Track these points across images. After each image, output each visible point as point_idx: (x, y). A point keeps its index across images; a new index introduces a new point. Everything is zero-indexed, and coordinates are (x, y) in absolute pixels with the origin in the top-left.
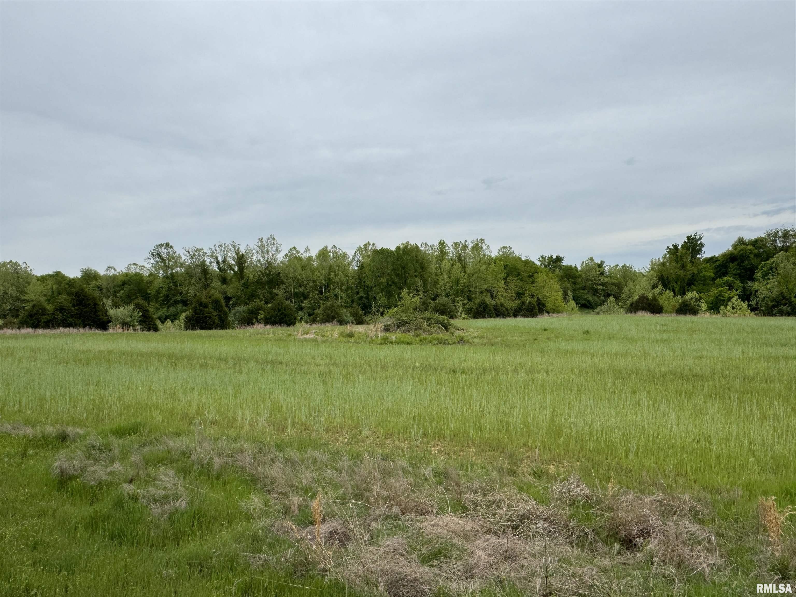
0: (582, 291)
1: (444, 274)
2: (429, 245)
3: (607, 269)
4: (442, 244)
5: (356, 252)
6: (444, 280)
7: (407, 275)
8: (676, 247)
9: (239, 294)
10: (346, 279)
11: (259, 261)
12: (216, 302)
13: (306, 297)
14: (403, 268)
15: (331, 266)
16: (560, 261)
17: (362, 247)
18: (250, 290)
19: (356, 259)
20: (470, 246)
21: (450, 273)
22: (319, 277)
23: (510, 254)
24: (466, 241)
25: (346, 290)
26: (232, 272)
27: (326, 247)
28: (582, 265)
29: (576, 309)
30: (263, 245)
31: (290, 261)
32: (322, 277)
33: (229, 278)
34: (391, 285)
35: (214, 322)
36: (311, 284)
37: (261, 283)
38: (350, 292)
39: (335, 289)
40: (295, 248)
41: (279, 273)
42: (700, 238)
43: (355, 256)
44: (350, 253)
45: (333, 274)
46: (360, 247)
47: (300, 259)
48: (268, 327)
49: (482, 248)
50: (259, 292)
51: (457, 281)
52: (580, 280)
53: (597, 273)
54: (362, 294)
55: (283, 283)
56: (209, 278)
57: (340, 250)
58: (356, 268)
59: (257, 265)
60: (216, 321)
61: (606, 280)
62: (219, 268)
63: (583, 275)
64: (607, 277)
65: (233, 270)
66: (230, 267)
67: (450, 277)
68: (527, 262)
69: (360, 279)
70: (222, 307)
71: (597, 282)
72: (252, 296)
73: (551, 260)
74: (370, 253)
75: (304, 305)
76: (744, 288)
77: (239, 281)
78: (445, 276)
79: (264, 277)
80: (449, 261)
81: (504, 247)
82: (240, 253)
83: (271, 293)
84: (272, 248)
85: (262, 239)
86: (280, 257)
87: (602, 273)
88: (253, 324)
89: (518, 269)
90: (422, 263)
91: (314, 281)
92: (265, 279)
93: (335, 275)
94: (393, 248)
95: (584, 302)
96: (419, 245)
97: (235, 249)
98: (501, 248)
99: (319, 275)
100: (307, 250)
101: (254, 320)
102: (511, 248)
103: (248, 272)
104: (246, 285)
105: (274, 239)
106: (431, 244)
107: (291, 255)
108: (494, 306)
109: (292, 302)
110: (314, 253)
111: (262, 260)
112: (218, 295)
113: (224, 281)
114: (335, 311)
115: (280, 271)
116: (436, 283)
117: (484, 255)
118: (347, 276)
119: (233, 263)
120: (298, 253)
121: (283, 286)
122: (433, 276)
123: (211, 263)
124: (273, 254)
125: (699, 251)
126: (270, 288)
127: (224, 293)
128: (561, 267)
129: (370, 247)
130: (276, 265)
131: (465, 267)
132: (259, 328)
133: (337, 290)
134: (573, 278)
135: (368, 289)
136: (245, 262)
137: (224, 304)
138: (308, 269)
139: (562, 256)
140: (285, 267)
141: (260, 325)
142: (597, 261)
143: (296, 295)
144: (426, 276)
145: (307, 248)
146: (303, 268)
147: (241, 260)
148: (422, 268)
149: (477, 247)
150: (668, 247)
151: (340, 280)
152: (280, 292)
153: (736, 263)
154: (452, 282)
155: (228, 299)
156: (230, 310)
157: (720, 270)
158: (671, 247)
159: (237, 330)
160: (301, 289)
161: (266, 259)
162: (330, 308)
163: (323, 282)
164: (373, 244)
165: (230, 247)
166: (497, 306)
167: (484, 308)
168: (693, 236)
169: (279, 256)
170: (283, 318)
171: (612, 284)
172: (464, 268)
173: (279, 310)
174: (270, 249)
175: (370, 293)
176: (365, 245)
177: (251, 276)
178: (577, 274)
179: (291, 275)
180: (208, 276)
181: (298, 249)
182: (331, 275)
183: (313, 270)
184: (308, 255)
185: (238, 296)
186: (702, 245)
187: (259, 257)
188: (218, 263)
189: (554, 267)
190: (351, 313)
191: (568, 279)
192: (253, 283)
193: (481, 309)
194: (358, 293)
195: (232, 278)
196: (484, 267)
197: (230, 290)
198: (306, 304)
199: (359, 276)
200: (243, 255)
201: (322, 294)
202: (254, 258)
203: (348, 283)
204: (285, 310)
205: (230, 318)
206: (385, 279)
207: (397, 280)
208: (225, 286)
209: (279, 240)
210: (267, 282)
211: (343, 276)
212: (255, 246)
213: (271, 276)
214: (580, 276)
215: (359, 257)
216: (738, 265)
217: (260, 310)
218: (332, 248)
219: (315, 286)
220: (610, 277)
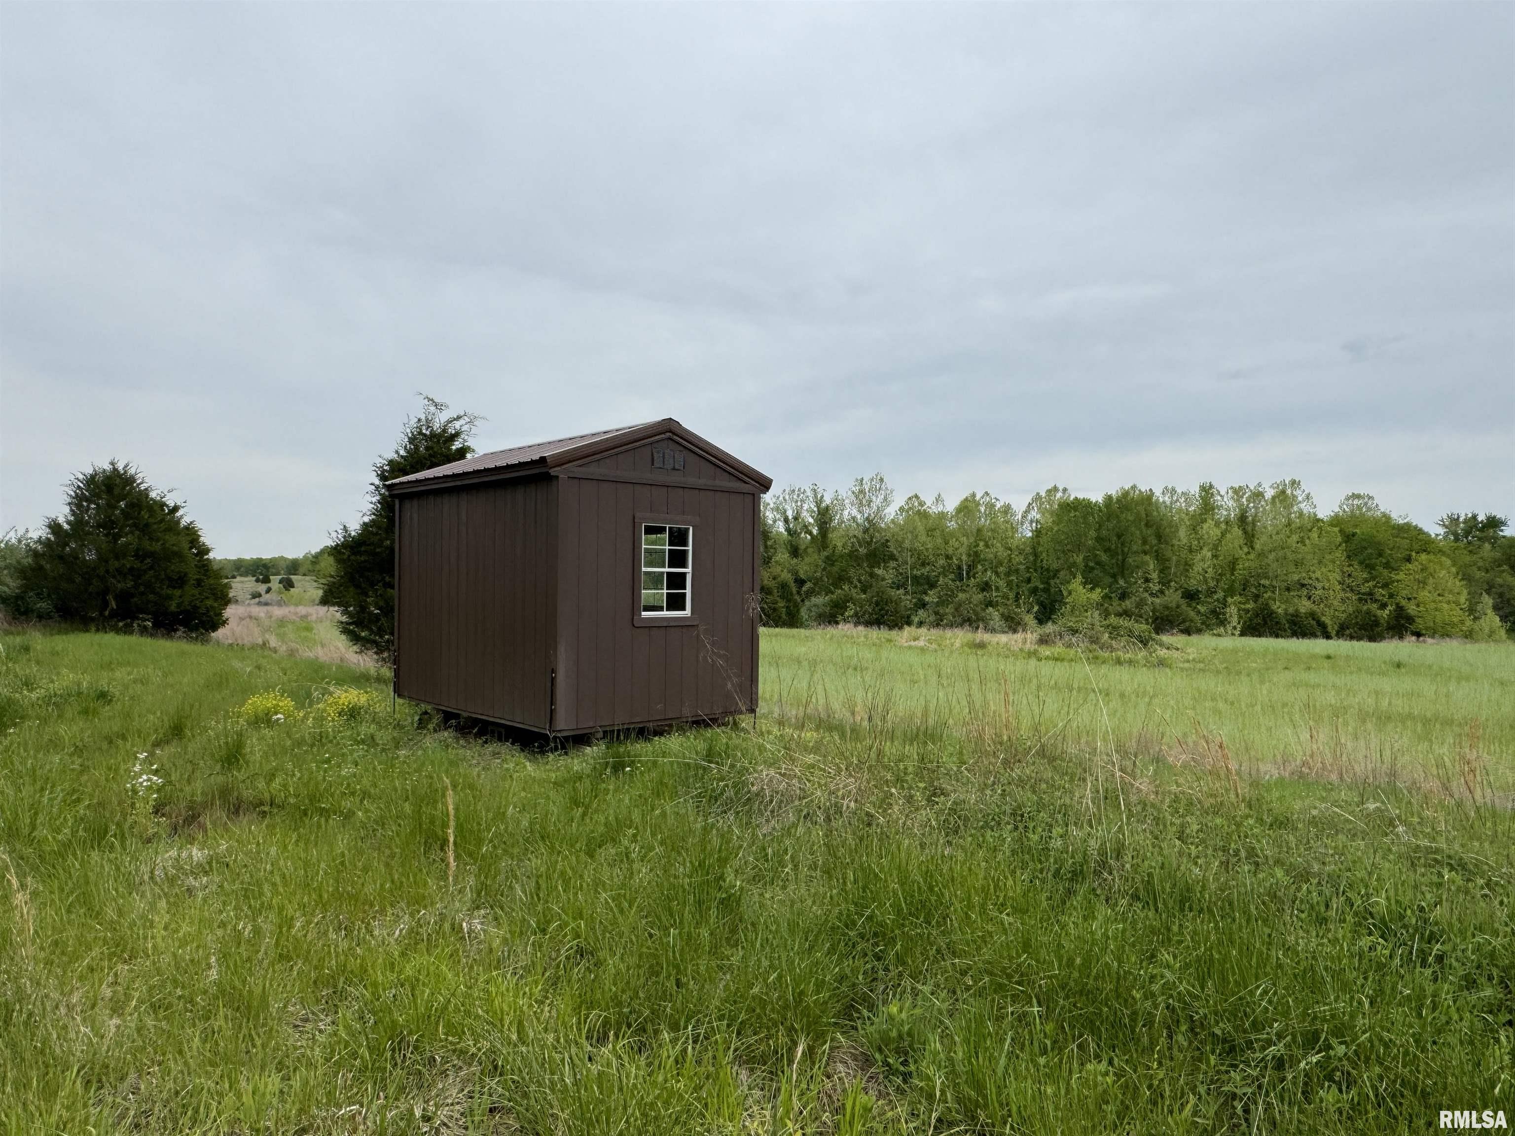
1: (1205, 549)
2: (1179, 491)
4: (1207, 490)
5: (1030, 504)
6: (1203, 562)
7: (1126, 549)
9: (819, 574)
10: (1006, 554)
11: (854, 519)
12: (784, 586)
13: (932, 586)
14: (1119, 536)
15: (979, 530)
16: (1496, 526)
17: (1043, 494)
18: (835, 569)
19: (1029, 517)
20: (1269, 493)
21: (1215, 547)
22: (957, 549)
23: (1369, 509)
24: (1259, 485)
25: (1008, 574)
26: (809, 537)
27: (973, 495)
29: (1503, 633)
30: (862, 491)
31: (908, 520)
32: (963, 550)
33: (803, 547)
34: (1093, 568)
35: (780, 617)
36: (942, 562)
37: (857, 556)
38: (1013, 578)
39: (986, 571)
40: (916, 496)
41: (887, 541)
43: (1027, 512)
44: (1019, 505)
45: (982, 544)
46: (1038, 494)
47: (924, 515)
48: (861, 628)
49: (1295, 497)
50: (852, 572)
51: (1233, 565)
54: (1036, 583)
55: (892, 557)
56: (771, 547)
57: (998, 500)
58: (1030, 534)
59: (850, 526)
60: (784, 616)
62: (788, 530)
65: (811, 533)
66: (806, 528)
67: (1215, 556)
68: (1406, 530)
69: (1036, 555)
70: (792, 594)
72: (840, 579)
73: (1471, 524)
74: (1056, 506)
75: (927, 599)
77: (819, 551)
78: (1207, 553)
79: (861, 546)
80: (1217, 524)
81: (1358, 497)
82: (823, 505)
83: (872, 575)
84: (877, 497)
85: (861, 480)
86: (891, 512)
88: (837, 623)
89: (1379, 543)
90: (1159, 527)
91: (948, 557)
92: (863, 551)
93: (987, 546)
94: (1097, 497)
96: (1158, 492)
97: (816, 496)
98: (1348, 499)
99: (956, 544)
100: (939, 499)
101: (840, 618)
102: (1371, 498)
103: (837, 540)
104: (830, 560)
105: (882, 480)
106: (1185, 490)
107: (910, 508)
108: (1292, 616)
109: (906, 593)
110: (951, 505)
111: (859, 517)
112: (786, 576)
113: (795, 552)
114: (973, 610)
115: (889, 536)
116: (1188, 565)
117: (1301, 514)
118: (1010, 549)
119: (811, 520)
120: (922, 506)
121: (892, 564)
122: (1184, 554)
123: (775, 521)
124: (878, 508)
126: (872, 567)
127: (795, 573)
128: (1494, 541)
129: (1059, 495)
130: (883, 525)
131: (1253, 536)
132: (845, 629)
133: (989, 573)
135: (1048, 575)
136: (831, 520)
137: (794, 590)
138: (937, 533)
139: (1500, 515)
140: (897, 530)
141: (848, 625)
143: (915, 578)
144: (1168, 554)
145: (939, 496)
146: (930, 532)
147: (824, 516)
148: (1159, 537)
149: (1283, 497)
151: (996, 556)
152: (886, 574)
154: (1222, 567)
155: (800, 582)
156: (803, 601)
159: (813, 631)
160: (925, 570)
161: (866, 515)
162: (964, 604)
163: (964, 558)
164: (1065, 490)
165: (809, 493)
166: (1297, 616)
167: (1264, 620)
169: (887, 511)
172: (1250, 537)
173: (877, 604)
174: (874, 498)
175: (1052, 582)
176: (1049, 491)
177: (840, 544)
179: (907, 544)
180: (769, 543)
181: (922, 498)
182: (978, 545)
183: (946, 537)
184: (940, 508)
185: (816, 578)
187: (855, 512)
188: (786, 520)
189: (1480, 539)
190: (1002, 615)
192: (842, 556)
193: (1259, 621)
194: (1029, 580)
195: (807, 548)
196: (1295, 538)
197: (804, 568)
198: (931, 597)
199: (1034, 549)
200: (827, 508)
201: (962, 579)
202: (846, 513)
203: (1010, 561)
204: (886, 604)
205: (804, 613)
206: (1082, 557)
207: (1104, 557)
208: (795, 560)
209: (889, 483)
210: (867, 555)
211: (1001, 549)
212: (850, 493)
213: (873, 546)
215: (1034, 514)
217: (848, 602)
218: (982, 498)
219: (950, 565)
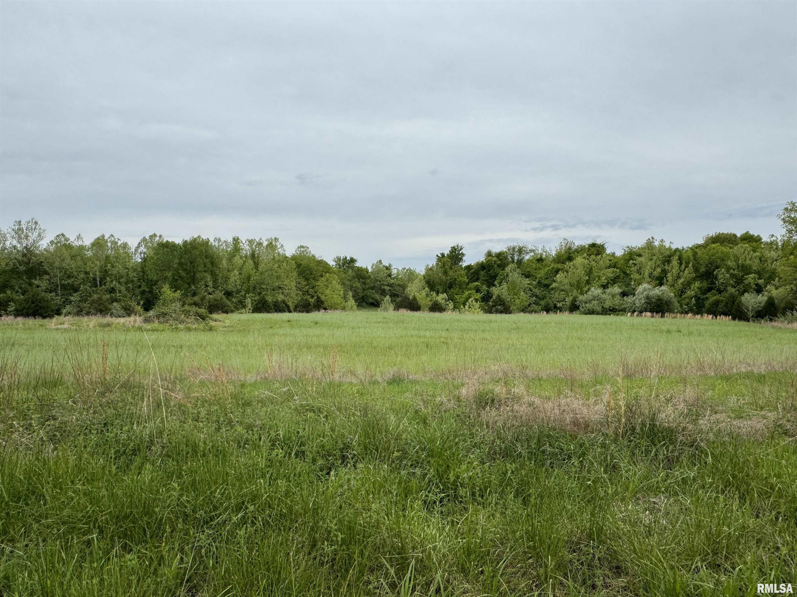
0: (371, 291)
1: (236, 270)
2: (223, 240)
3: (394, 272)
4: (236, 240)
5: (139, 243)
6: (235, 277)
7: (195, 270)
8: (443, 255)
10: (125, 271)
11: (15, 247)
13: (76, 290)
14: (191, 263)
15: (107, 257)
16: (353, 262)
17: (148, 238)
18: (1, 280)
19: (139, 251)
20: (265, 244)
21: (241, 269)
22: (92, 268)
23: (307, 253)
24: (261, 239)
25: (126, 283)
27: (103, 236)
28: (372, 266)
29: (355, 307)
30: (20, 229)
31: (57, 249)
32: (96, 269)
34: (177, 280)
36: (82, 275)
37: (17, 272)
38: (130, 285)
39: (112, 281)
40: (63, 235)
41: (42, 262)
42: (461, 249)
43: (138, 247)
44: (133, 243)
45: (109, 265)
46: (144, 237)
47: (69, 247)
48: (20, 319)
49: (276, 246)
50: (14, 282)
51: (249, 278)
52: (369, 281)
53: (385, 275)
54: (144, 288)
55: (46, 273)
57: (119, 240)
58: (140, 260)
59: (12, 252)
61: (392, 281)
63: (372, 276)
64: (393, 279)
67: (240, 274)
68: (321, 263)
69: (144, 272)
71: (385, 283)
72: (4, 287)
73: (345, 261)
74: (155, 245)
75: (72, 298)
76: (488, 291)
78: (236, 272)
79: (21, 265)
80: (241, 258)
81: (303, 247)
83: (30, 284)
84: (33, 234)
85: (20, 222)
86: (44, 244)
87: (390, 275)
88: (1, 316)
89: (311, 268)
90: (212, 258)
91: (86, 273)
92: (22, 268)
93: (113, 266)
94: (178, 241)
95: (372, 301)
96: (211, 240)
98: (298, 248)
99: (92, 265)
100: (79, 237)
101: (3, 312)
102: (308, 248)
105: (36, 223)
106: (225, 240)
107: (58, 242)
108: (275, 302)
109: (57, 295)
110: (88, 241)
111: (19, 246)
114: (103, 304)
115: (42, 259)
116: (227, 278)
117: (279, 254)
118: (128, 269)
120: (67, 241)
121: (46, 277)
122: (225, 272)
124: (34, 241)
125: (461, 259)
126: (30, 278)
128: (353, 268)
129: (157, 239)
130: (38, 252)
131: (258, 264)
132: (7, 320)
133: (114, 283)
134: (363, 278)
135: (152, 284)
138: (78, 258)
139: (355, 258)
140: (48, 255)
141: (9, 317)
142: (386, 263)
143: (64, 287)
144: (217, 272)
145: (79, 235)
146: (73, 257)
148: (212, 263)
149: (271, 246)
150: (437, 256)
151: (118, 273)
152: (41, 283)
153: (485, 271)
154: (243, 279)
157: (474, 276)
158: (440, 255)
160: (70, 281)
161: (24, 245)
162: (97, 301)
163: (98, 273)
164: (160, 236)
166: (277, 302)
167: (263, 305)
168: (456, 247)
169: (41, 243)
170: (37, 310)
171: (399, 285)
172: (256, 265)
173: (33, 302)
174: (30, 234)
175: (154, 287)
176: (151, 237)
178: (367, 275)
179: (57, 264)
181: (67, 236)
182: (107, 266)
183: (85, 261)
184: (80, 243)
186: (463, 255)
187: (15, 242)
189: (348, 267)
190: (122, 307)
191: (359, 279)
192: (5, 272)
193: (260, 305)
194: (140, 287)
196: (276, 265)
198: (75, 297)
199: (143, 269)
201: (96, 286)
202: (8, 243)
203: (128, 275)
204: (40, 302)
206: (171, 273)
207: (183, 274)
209: (42, 225)
210: (26, 271)
211: (122, 268)
212: (10, 230)
213: (31, 265)
214: (370, 277)
215: (143, 249)
216: (486, 272)
217: (10, 301)
218: (109, 238)
219: (88, 278)
220: (396, 278)
